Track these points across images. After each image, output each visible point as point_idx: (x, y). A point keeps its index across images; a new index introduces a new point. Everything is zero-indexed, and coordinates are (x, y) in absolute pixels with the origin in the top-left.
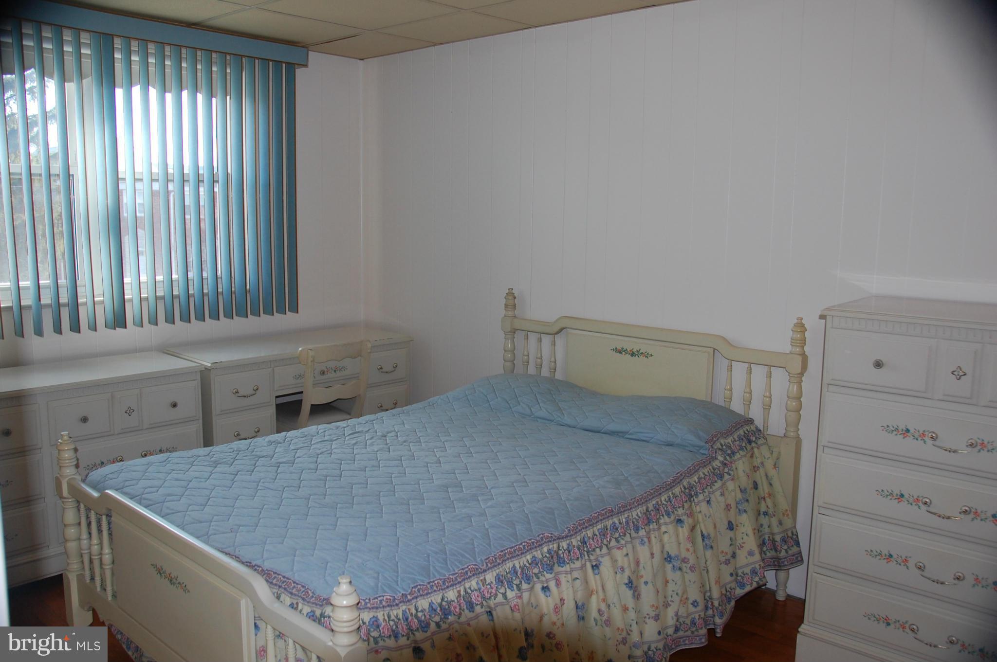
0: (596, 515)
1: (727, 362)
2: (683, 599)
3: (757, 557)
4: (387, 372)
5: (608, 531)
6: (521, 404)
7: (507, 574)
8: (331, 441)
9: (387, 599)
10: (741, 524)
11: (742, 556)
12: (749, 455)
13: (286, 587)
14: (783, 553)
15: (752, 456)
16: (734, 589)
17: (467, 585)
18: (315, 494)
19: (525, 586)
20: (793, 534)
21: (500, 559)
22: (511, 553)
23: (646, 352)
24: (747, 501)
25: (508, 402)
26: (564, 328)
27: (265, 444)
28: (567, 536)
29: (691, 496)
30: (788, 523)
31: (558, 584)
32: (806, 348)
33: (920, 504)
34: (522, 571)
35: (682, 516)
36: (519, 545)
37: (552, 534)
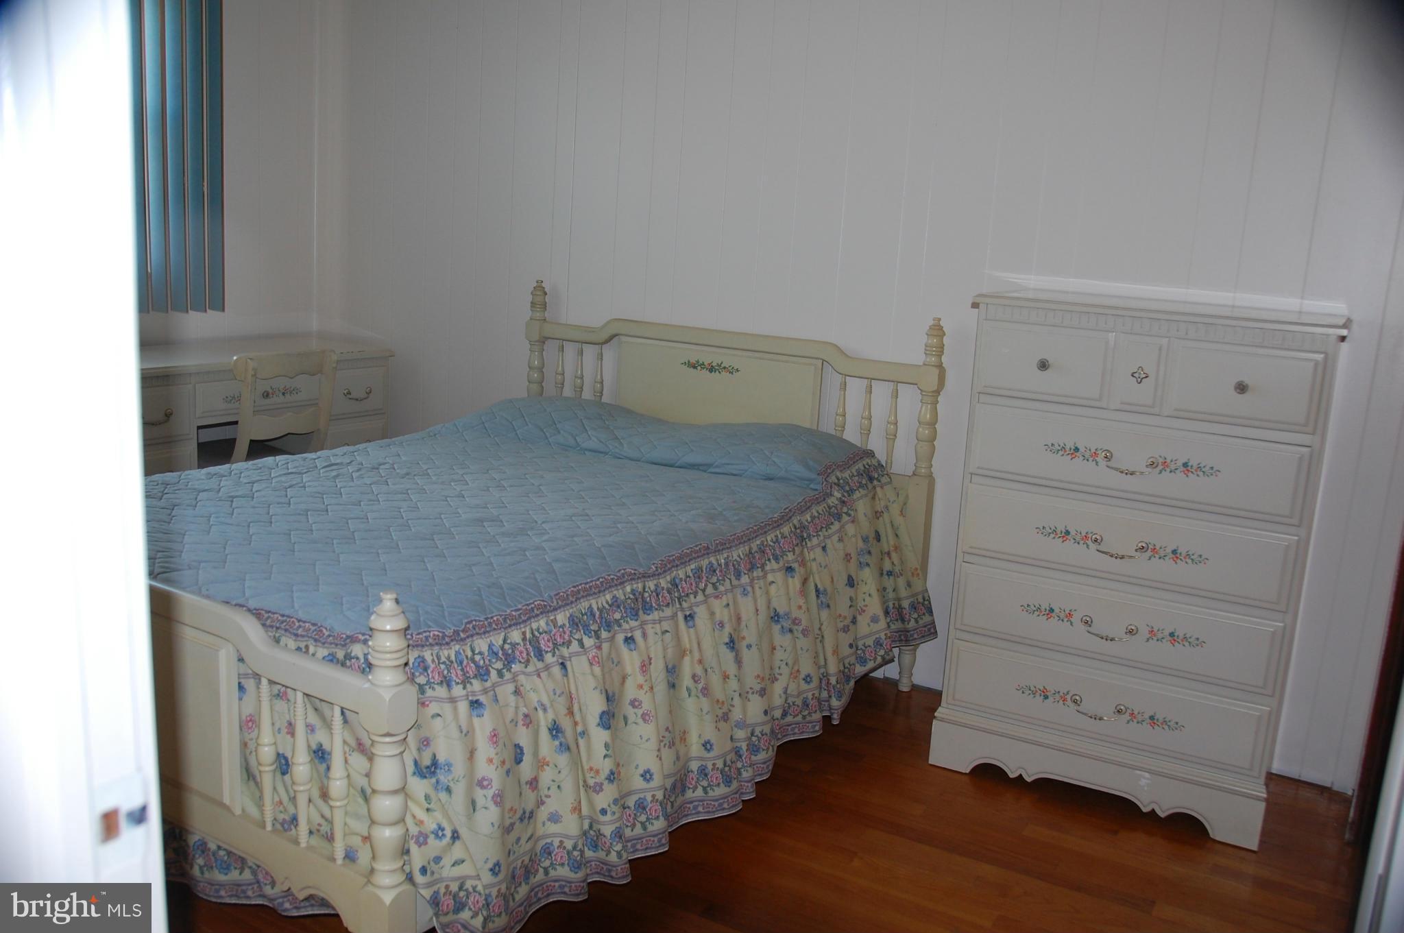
0: (688, 551)
1: (838, 379)
2: (793, 671)
3: (882, 624)
4: (357, 400)
5: (704, 574)
6: (562, 432)
7: (583, 615)
8: (300, 473)
9: (434, 635)
10: (863, 581)
11: (863, 621)
12: (870, 495)
13: (287, 627)
14: (912, 624)
15: (873, 498)
16: (853, 664)
17: (535, 626)
18: (297, 530)
19: (604, 634)
20: (924, 600)
21: (573, 596)
22: (585, 590)
23: (730, 366)
24: (869, 553)
25: (542, 431)
26: (616, 335)
27: (203, 477)
28: (654, 575)
29: (803, 539)
30: (918, 585)
31: (644, 635)
32: (944, 359)
33: (1089, 542)
34: (601, 615)
35: (793, 563)
36: (595, 581)
37: (635, 570)
